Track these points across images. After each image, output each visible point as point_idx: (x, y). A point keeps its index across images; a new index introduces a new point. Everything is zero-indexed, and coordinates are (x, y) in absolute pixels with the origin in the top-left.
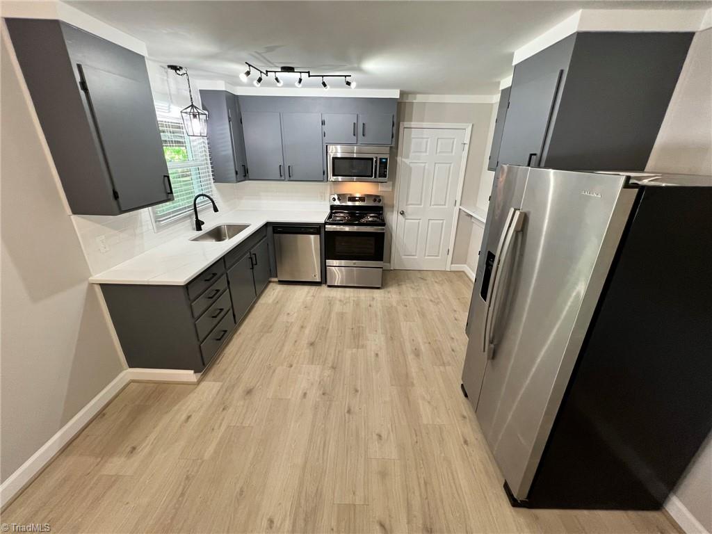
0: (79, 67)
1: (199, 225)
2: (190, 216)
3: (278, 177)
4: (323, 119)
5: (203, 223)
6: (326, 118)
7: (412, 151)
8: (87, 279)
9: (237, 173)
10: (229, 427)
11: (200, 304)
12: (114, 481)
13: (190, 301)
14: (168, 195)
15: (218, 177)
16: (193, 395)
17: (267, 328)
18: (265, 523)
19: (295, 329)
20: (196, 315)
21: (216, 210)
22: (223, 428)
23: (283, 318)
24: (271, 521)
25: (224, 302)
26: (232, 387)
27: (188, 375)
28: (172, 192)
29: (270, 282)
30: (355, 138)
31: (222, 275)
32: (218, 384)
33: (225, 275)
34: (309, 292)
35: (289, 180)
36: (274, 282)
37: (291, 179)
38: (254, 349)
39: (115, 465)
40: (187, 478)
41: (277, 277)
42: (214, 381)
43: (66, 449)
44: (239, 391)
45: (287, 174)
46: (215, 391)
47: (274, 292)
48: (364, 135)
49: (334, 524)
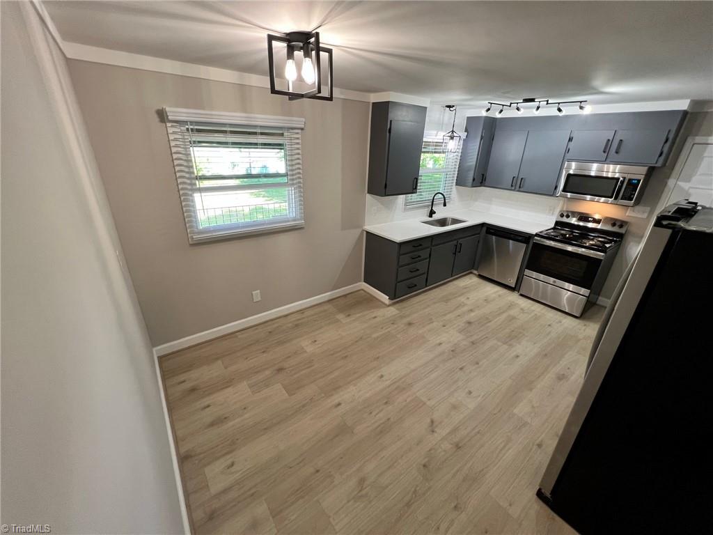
0: (391, 121)
1: (432, 213)
2: (428, 206)
3: (509, 187)
4: (572, 136)
5: (435, 213)
6: (575, 135)
7: (699, 173)
8: (362, 227)
9: (474, 180)
10: (389, 332)
11: (405, 259)
12: (338, 321)
13: (400, 255)
14: (414, 189)
15: (460, 182)
16: (382, 310)
17: (446, 300)
18: (379, 374)
19: (466, 309)
20: (400, 264)
21: (445, 205)
22: (386, 331)
23: (462, 299)
24: (382, 376)
25: (422, 266)
26: (402, 317)
27: (385, 298)
28: (416, 188)
29: (471, 273)
30: (606, 154)
31: (428, 248)
32: (398, 312)
33: (429, 249)
34: (497, 292)
35: (518, 191)
36: (475, 274)
37: (521, 189)
38: (428, 306)
39: (340, 316)
40: (361, 338)
41: (477, 270)
42: (398, 309)
43: (330, 301)
44: (406, 320)
45: (518, 185)
46: (394, 313)
47: (471, 281)
48: (617, 152)
49: (408, 400)
